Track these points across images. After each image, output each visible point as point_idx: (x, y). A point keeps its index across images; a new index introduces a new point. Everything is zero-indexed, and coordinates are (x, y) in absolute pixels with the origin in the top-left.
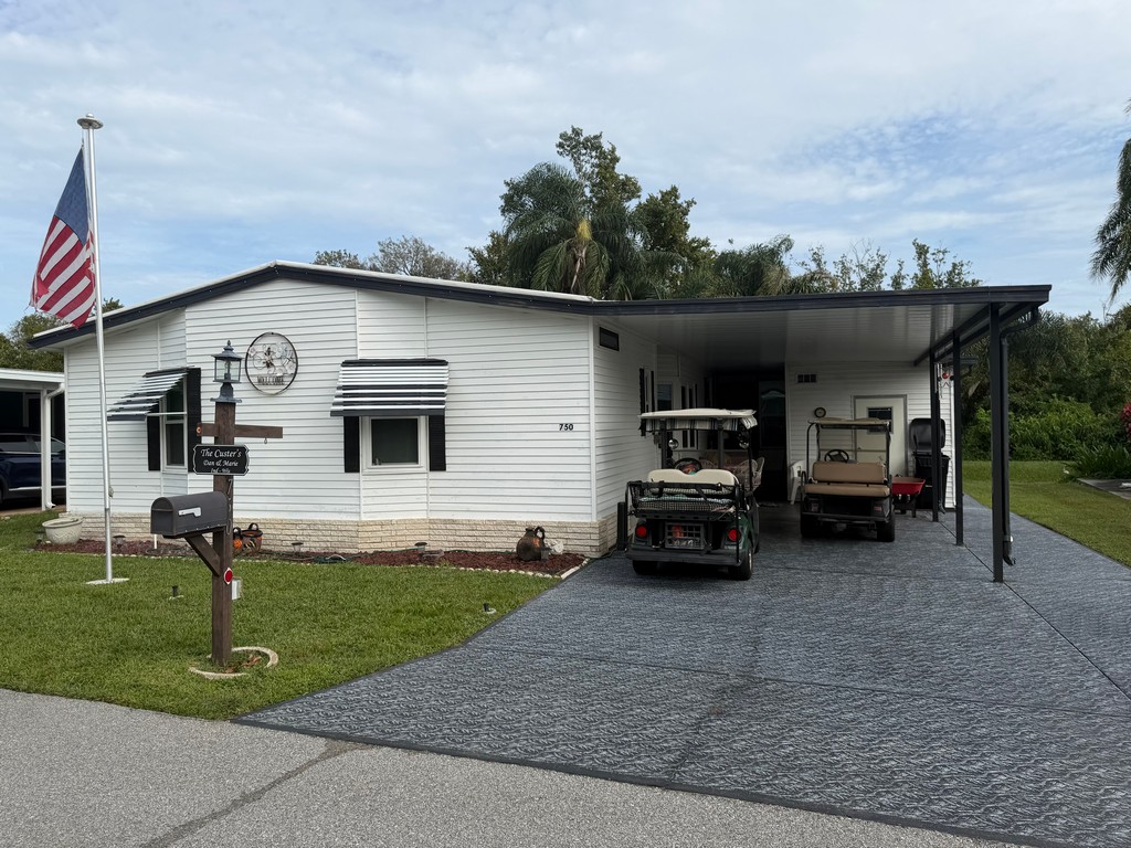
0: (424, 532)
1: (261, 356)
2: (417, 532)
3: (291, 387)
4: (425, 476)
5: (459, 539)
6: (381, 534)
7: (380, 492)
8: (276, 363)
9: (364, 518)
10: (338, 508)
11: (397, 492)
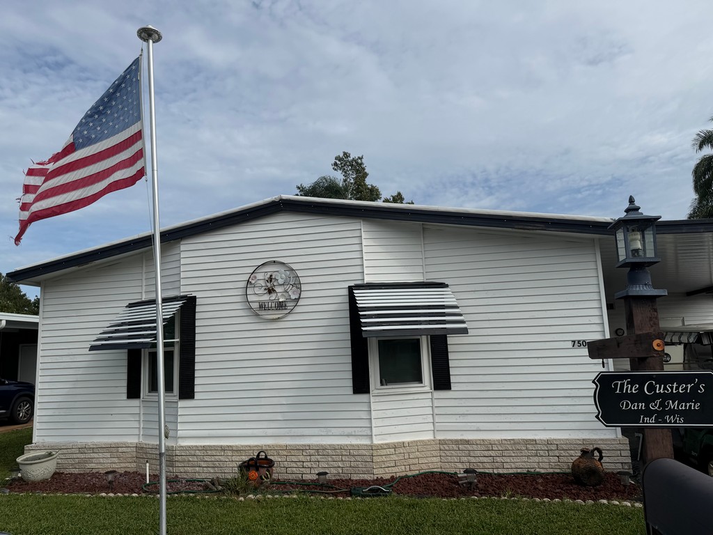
0: (435, 453)
1: (262, 283)
2: (428, 454)
3: (294, 311)
4: (429, 396)
5: (473, 460)
6: (394, 457)
7: (389, 413)
8: (278, 289)
9: (377, 441)
10: (347, 431)
11: (405, 412)
